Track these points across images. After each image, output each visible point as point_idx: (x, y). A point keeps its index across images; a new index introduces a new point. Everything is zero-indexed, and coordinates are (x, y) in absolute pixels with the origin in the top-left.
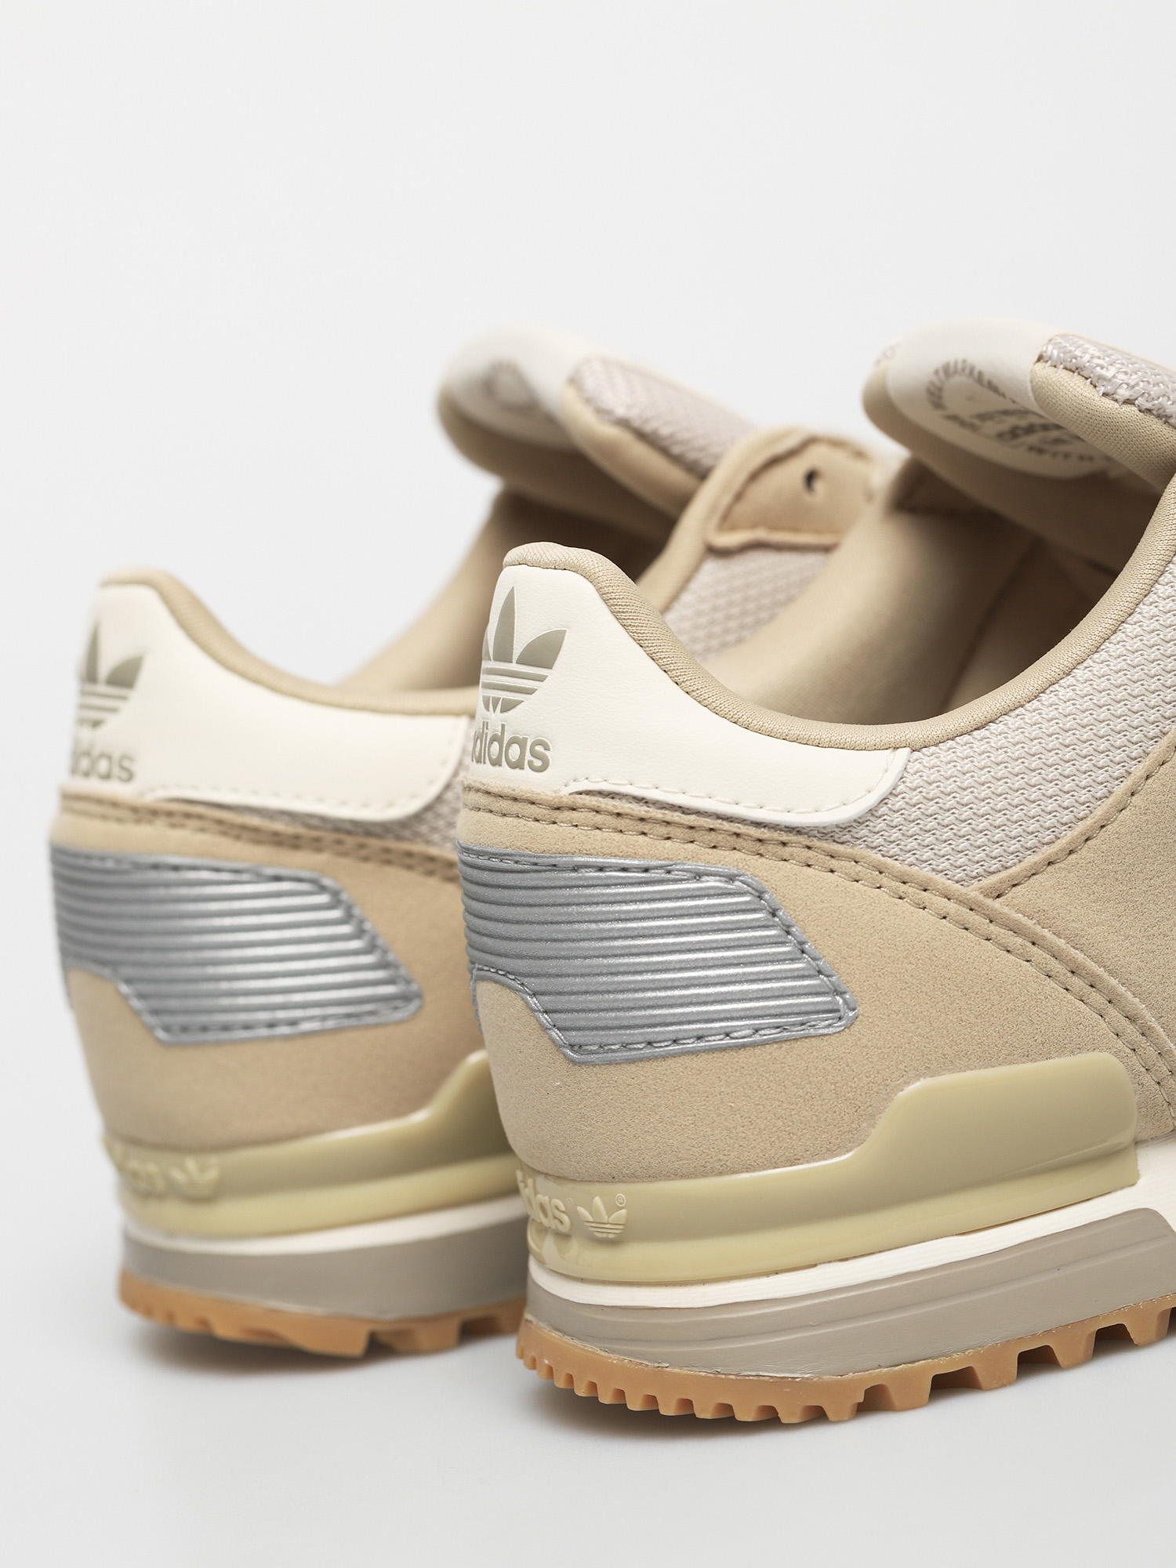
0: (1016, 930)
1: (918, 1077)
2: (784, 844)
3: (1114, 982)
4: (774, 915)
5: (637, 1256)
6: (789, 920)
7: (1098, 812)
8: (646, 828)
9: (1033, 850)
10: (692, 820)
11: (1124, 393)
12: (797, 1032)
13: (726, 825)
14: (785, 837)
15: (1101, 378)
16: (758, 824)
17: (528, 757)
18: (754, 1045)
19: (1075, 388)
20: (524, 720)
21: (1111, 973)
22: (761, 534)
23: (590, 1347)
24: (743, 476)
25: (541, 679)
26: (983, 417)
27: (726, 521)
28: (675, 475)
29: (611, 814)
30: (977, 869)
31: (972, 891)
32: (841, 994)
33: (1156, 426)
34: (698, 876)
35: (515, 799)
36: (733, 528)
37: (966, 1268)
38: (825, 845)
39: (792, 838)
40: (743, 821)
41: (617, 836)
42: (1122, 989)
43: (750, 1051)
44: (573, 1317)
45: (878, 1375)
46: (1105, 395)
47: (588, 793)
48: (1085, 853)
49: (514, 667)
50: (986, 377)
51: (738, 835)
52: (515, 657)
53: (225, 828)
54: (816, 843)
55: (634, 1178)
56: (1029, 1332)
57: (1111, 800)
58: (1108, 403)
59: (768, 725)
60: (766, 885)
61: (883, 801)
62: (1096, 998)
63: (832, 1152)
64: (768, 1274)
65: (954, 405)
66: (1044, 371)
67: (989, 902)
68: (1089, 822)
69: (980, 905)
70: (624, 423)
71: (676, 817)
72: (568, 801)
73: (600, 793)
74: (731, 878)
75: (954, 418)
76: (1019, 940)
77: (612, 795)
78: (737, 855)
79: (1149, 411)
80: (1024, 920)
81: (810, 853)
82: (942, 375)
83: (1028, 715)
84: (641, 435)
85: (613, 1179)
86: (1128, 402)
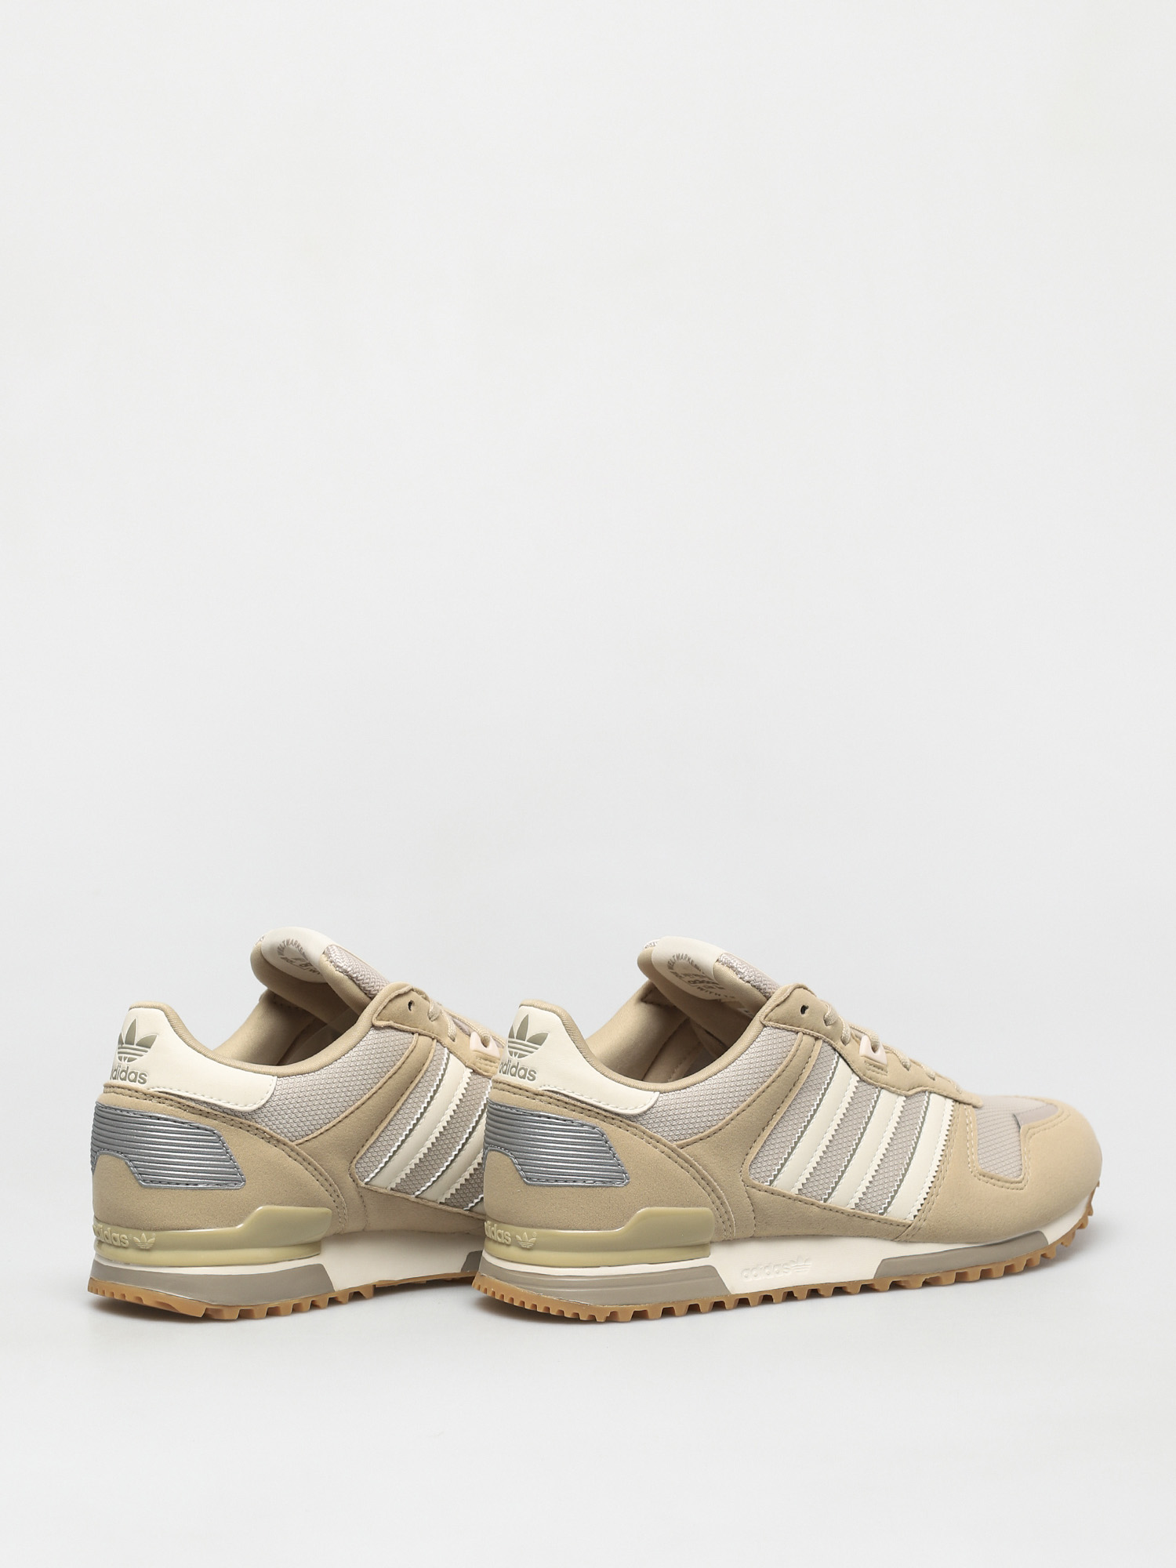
0: (686, 1161)
1: (645, 1207)
2: (613, 1119)
3: (716, 1184)
4: (606, 1143)
5: (537, 1255)
6: (611, 1145)
7: (720, 1124)
8: (567, 1106)
9: (696, 1134)
10: (584, 1105)
11: (747, 978)
12: (609, 1184)
13: (595, 1110)
14: (614, 1117)
15: (739, 972)
16: (606, 1111)
17: (527, 1075)
18: (593, 1187)
19: (730, 975)
20: (528, 1061)
21: (715, 1181)
22: (391, 1023)
23: (512, 1286)
24: (387, 1000)
25: (537, 1049)
26: (686, 975)
27: (380, 1017)
28: (361, 995)
29: (556, 1099)
30: (676, 1138)
31: (674, 1145)
32: (625, 1174)
33: (756, 992)
34: (582, 1125)
35: (520, 1089)
36: (381, 1020)
37: (626, 1277)
38: (627, 1121)
39: (616, 1117)
40: (600, 1108)
41: (556, 1107)
42: (718, 1187)
43: (591, 1189)
44: (500, 1273)
45: (614, 1308)
46: (741, 978)
47: (548, 1091)
48: (713, 1138)
49: (525, 1042)
50: (694, 964)
51: (598, 1113)
52: (527, 1038)
53: (181, 1106)
54: (624, 1120)
55: (541, 1227)
56: (667, 1301)
57: (724, 1121)
58: (741, 980)
59: (613, 1077)
60: (605, 1132)
61: (649, 1109)
62: (708, 1188)
63: (613, 1228)
64: (583, 1267)
65: (676, 970)
66: (719, 966)
67: (679, 1149)
68: (716, 1127)
69: (676, 1150)
70: (345, 972)
71: (579, 1104)
72: (541, 1092)
73: (553, 1092)
74: (594, 1128)
75: (676, 974)
76: (686, 1165)
77: (556, 1093)
78: (597, 1120)
79: (755, 986)
80: (690, 1158)
81: (622, 1123)
82: (676, 958)
83: (700, 1086)
84: (351, 978)
85: (533, 1227)
86: (748, 982)
